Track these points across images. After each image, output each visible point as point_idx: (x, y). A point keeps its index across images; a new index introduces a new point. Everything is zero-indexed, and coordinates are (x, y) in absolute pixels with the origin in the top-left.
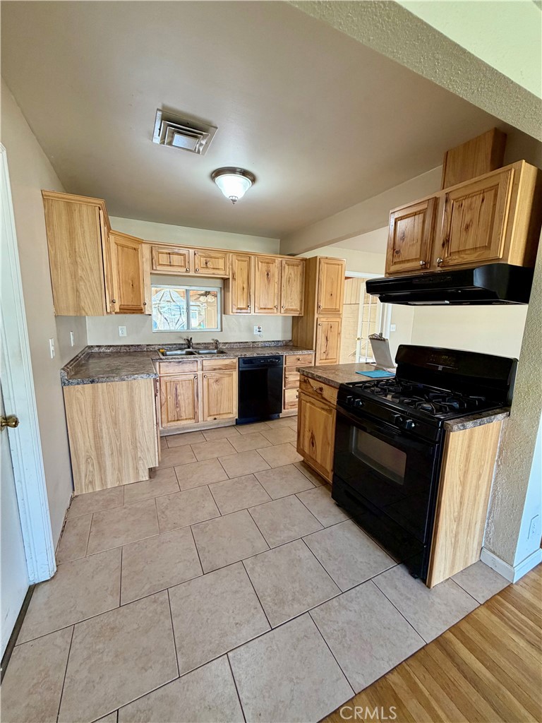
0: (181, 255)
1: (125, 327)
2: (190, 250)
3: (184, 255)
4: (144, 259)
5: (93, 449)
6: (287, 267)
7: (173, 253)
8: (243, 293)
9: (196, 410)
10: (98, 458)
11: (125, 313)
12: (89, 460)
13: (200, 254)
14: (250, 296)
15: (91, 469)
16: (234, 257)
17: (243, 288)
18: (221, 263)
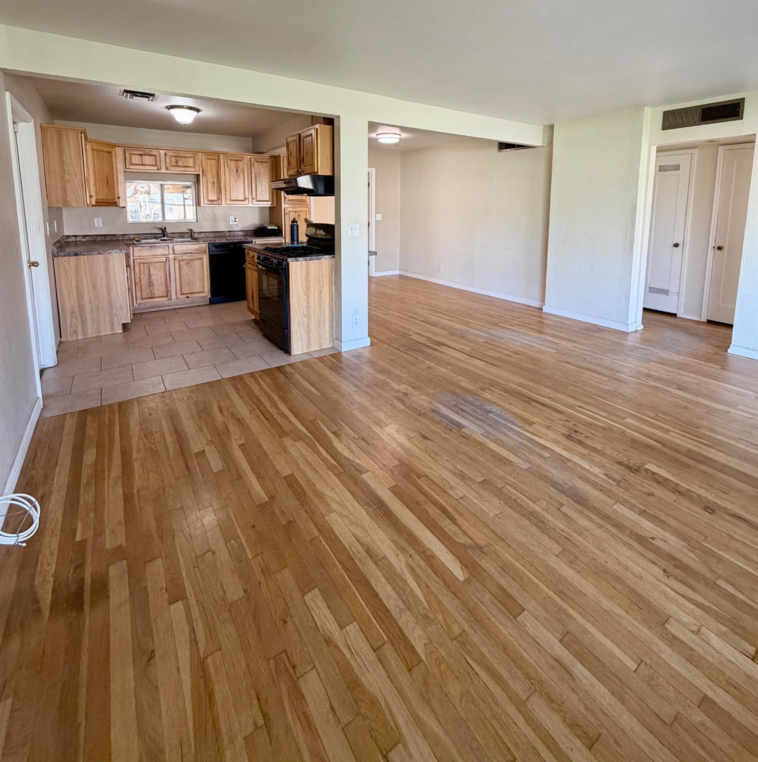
0: (152, 155)
1: (100, 219)
2: (161, 151)
3: (155, 156)
4: (118, 160)
5: (77, 305)
6: (256, 163)
7: (145, 155)
8: (214, 188)
9: (169, 288)
10: (80, 314)
11: (100, 206)
12: (74, 314)
13: (170, 154)
14: (220, 189)
15: (75, 321)
16: (204, 157)
17: (214, 183)
18: (190, 162)
